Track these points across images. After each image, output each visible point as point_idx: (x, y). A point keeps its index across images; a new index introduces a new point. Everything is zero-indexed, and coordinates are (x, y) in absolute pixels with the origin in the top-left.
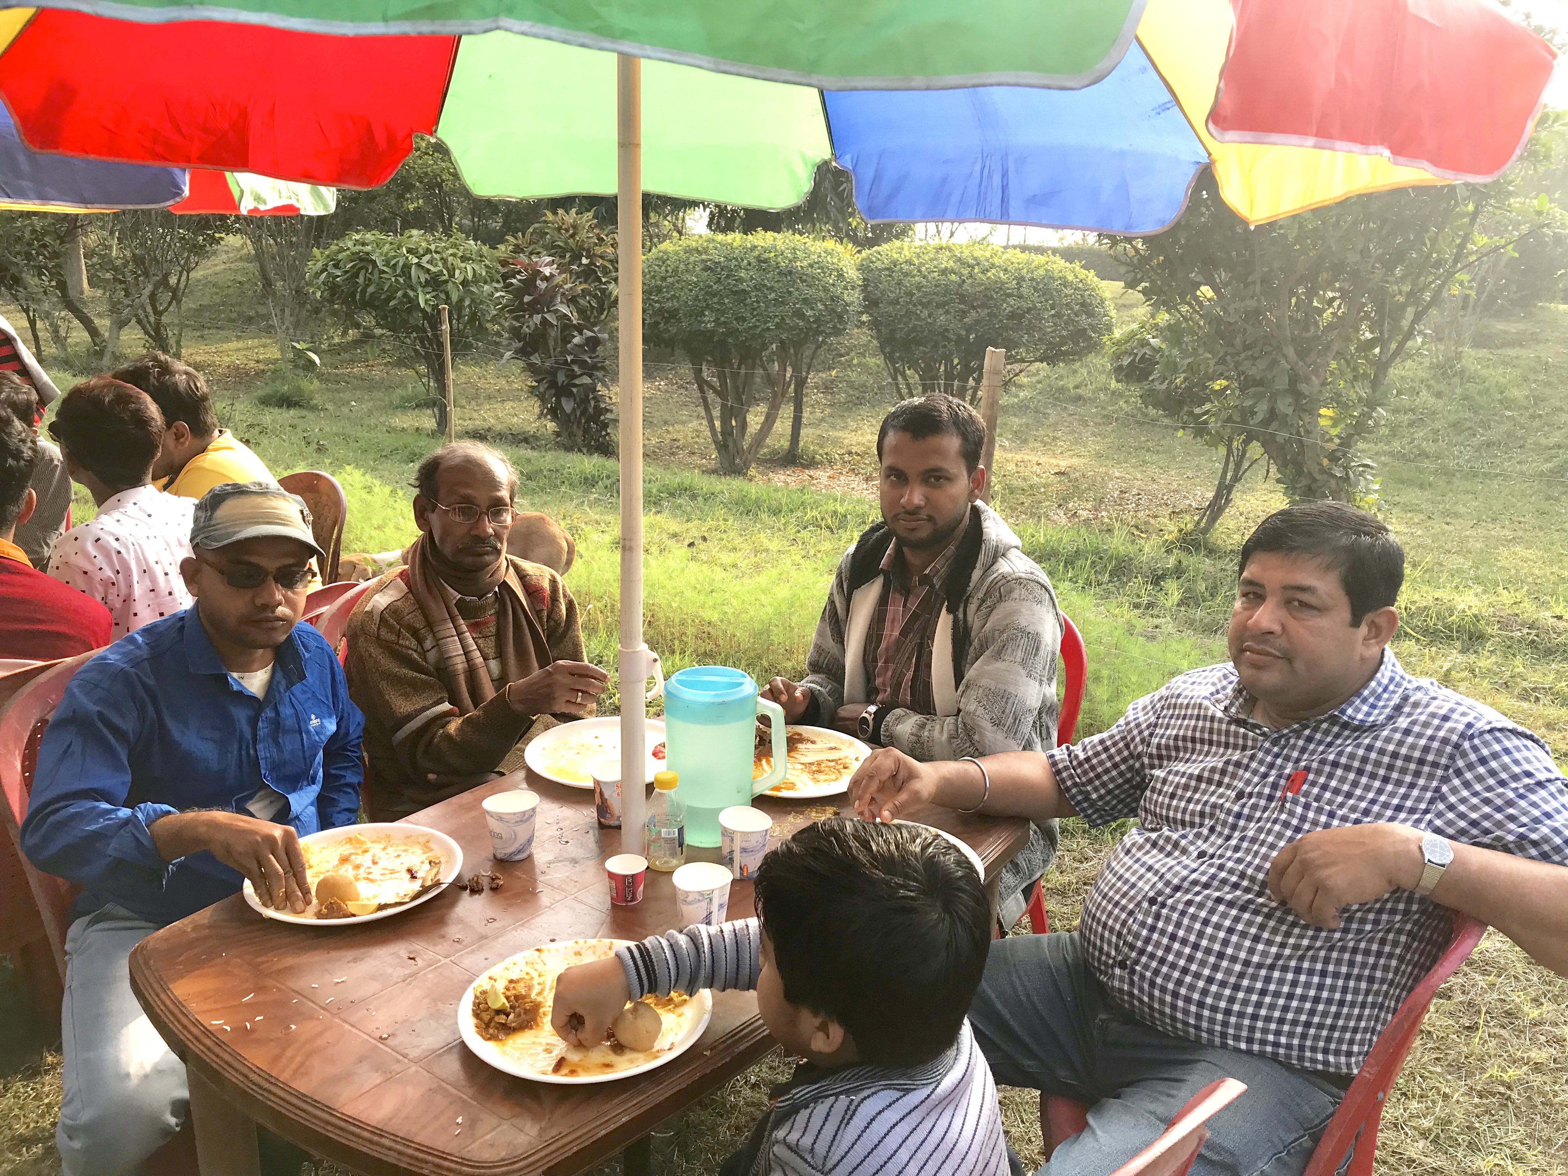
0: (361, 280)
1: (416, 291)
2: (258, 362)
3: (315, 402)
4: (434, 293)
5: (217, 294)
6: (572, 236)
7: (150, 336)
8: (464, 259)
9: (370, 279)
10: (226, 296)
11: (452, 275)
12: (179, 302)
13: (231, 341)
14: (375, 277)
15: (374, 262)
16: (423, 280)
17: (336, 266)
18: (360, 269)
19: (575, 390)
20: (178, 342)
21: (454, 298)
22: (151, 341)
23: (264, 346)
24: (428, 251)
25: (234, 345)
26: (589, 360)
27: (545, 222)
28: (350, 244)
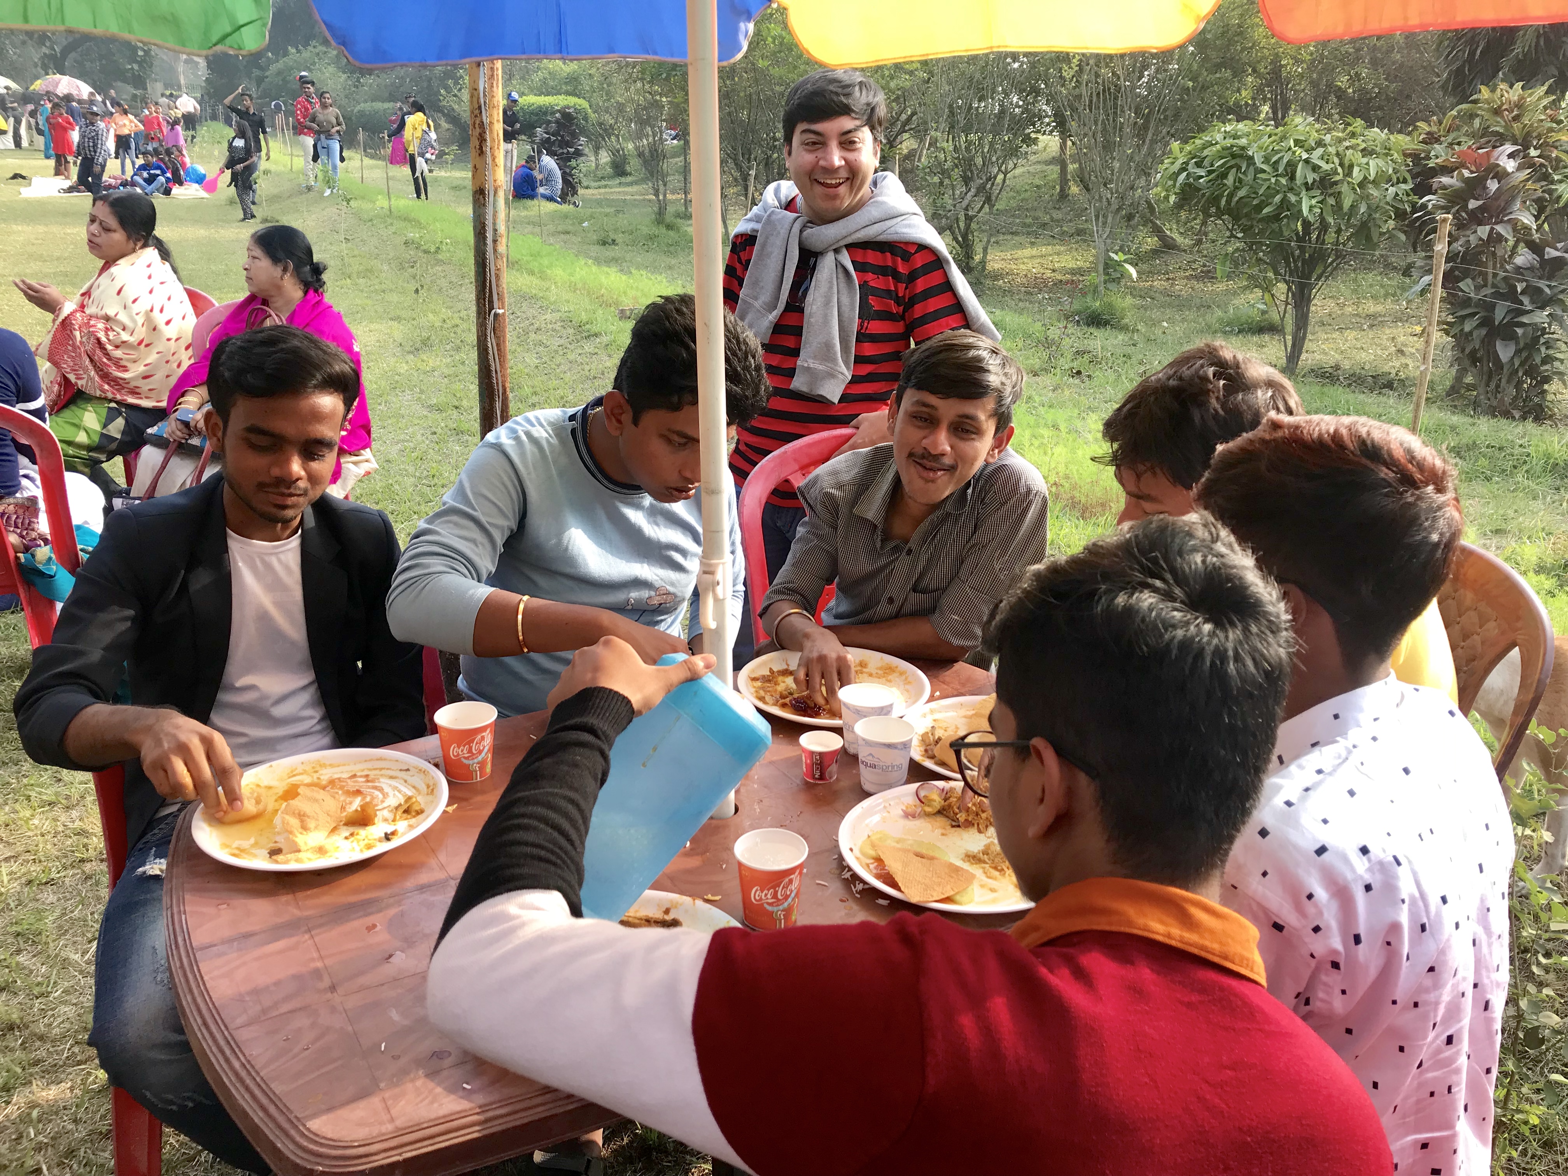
0: (1230, 181)
1: (1298, 194)
2: (1054, 271)
3: (1126, 321)
4: (1320, 198)
5: (1014, 198)
6: (1516, 118)
7: (958, 242)
8: (1366, 152)
9: (1240, 181)
10: (1022, 201)
11: (1349, 173)
12: (992, 206)
13: (1026, 248)
14: (1250, 176)
15: (1251, 158)
16: (1310, 181)
17: (1199, 165)
18: (1231, 167)
19: (1520, 331)
20: (985, 250)
21: (1347, 203)
22: (957, 246)
23: (1058, 254)
24: (1320, 143)
25: (1028, 252)
26: (1547, 290)
27: (1475, 102)
28: (1219, 137)
